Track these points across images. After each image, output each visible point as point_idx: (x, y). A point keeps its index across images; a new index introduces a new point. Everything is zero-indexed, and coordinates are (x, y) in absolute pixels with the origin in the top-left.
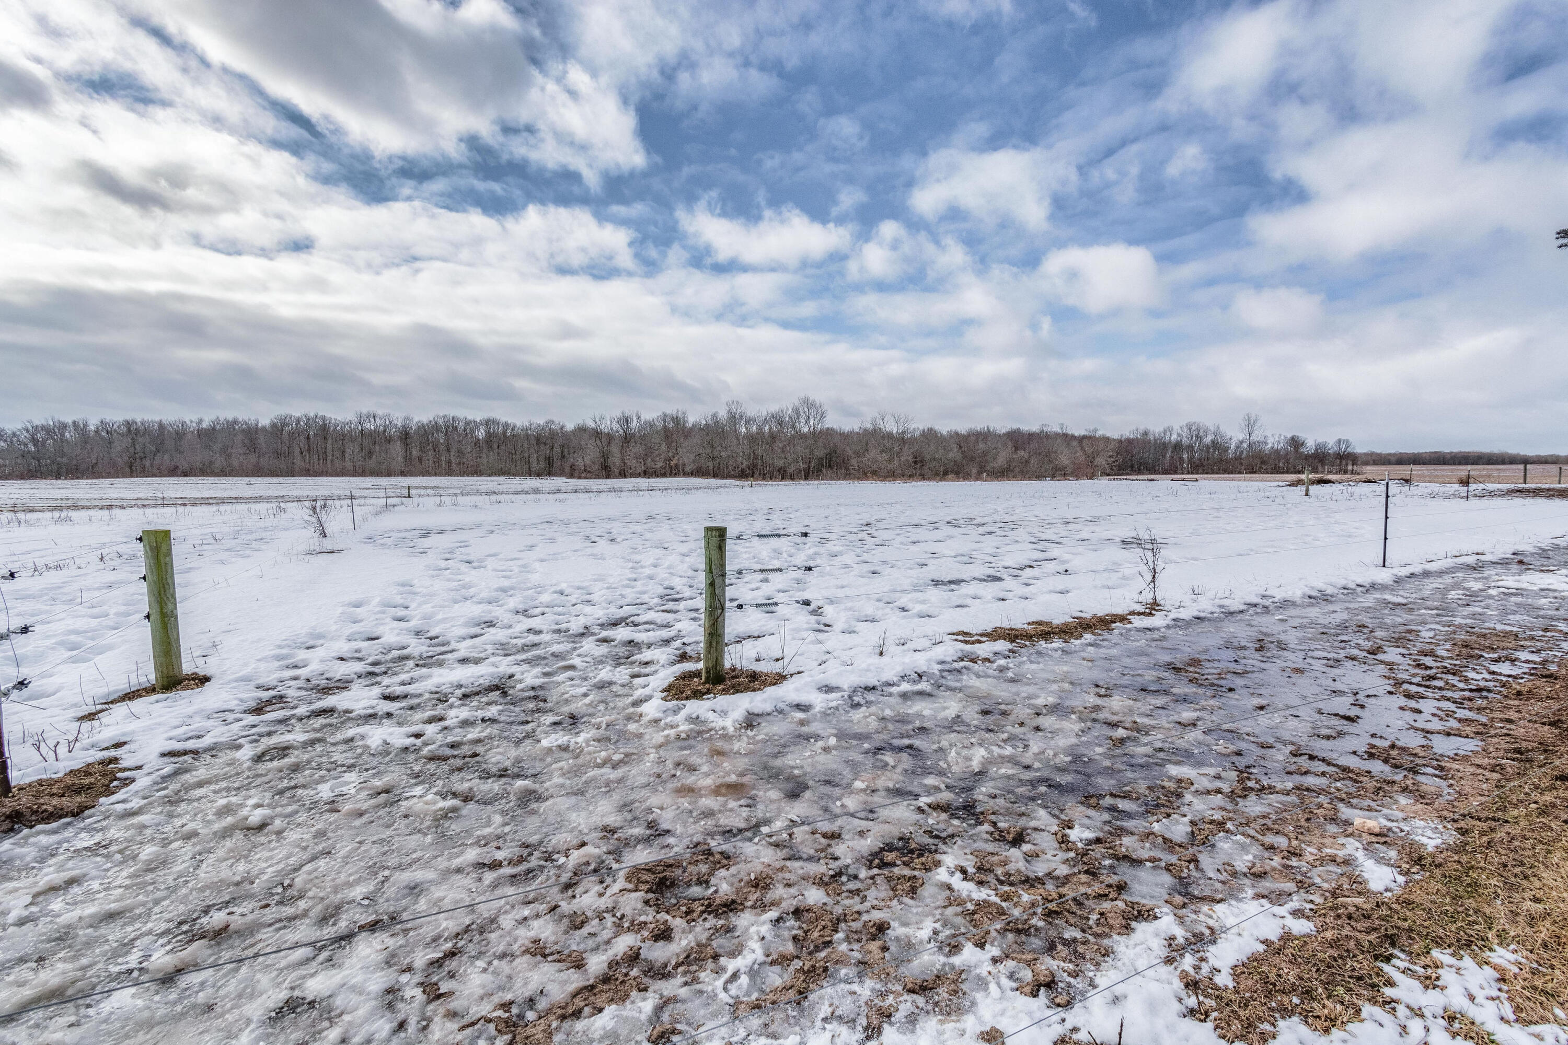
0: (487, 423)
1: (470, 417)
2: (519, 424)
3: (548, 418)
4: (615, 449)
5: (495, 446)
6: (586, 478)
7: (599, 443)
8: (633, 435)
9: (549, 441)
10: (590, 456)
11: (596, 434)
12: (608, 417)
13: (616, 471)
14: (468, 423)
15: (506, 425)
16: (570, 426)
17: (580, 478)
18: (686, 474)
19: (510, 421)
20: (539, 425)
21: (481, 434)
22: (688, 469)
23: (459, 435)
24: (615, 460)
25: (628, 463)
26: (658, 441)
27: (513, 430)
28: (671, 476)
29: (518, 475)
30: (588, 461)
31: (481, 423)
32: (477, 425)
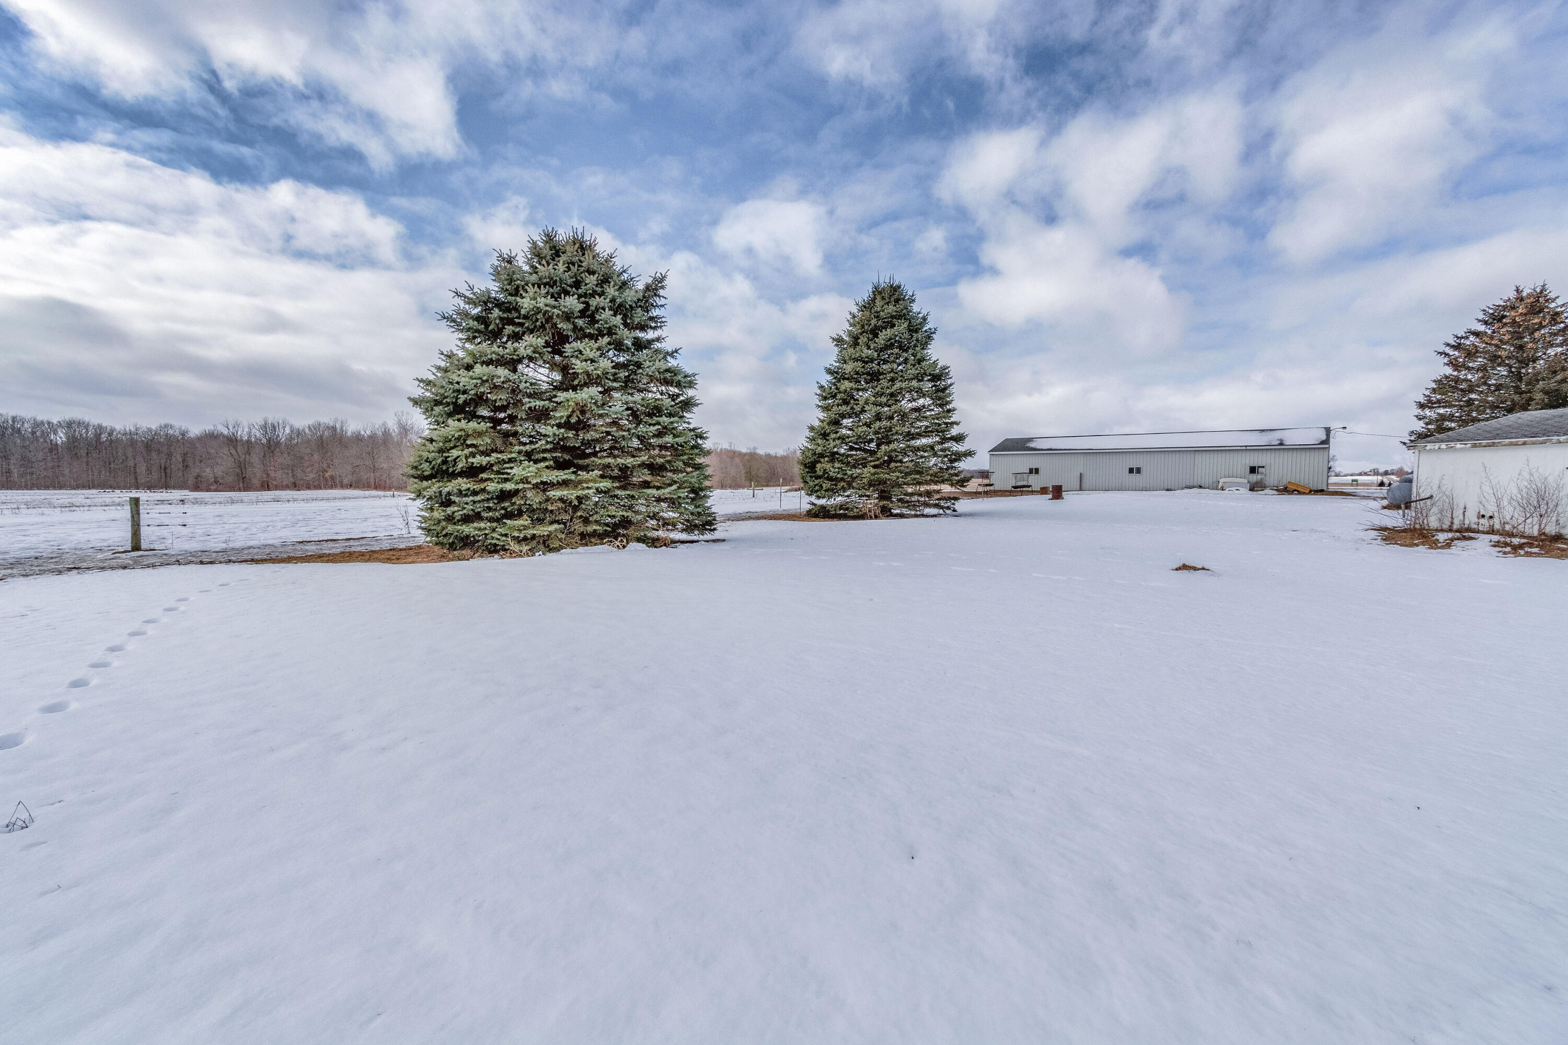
0: (70, 424)
1: (40, 418)
2: (118, 427)
3: (163, 421)
4: (255, 459)
5: (83, 452)
6: (216, 490)
7: (233, 451)
8: (278, 444)
9: (165, 449)
10: (224, 465)
11: (232, 441)
12: (245, 424)
13: (256, 482)
14: (37, 424)
15: (100, 429)
16: (195, 430)
17: (208, 490)
18: (342, 486)
19: (107, 423)
20: (150, 430)
21: (60, 437)
22: (346, 481)
23: (23, 438)
24: (256, 472)
25: (272, 475)
26: (308, 451)
27: (110, 434)
28: (325, 488)
29: (119, 488)
30: (219, 471)
31: (60, 424)
32: (53, 428)
